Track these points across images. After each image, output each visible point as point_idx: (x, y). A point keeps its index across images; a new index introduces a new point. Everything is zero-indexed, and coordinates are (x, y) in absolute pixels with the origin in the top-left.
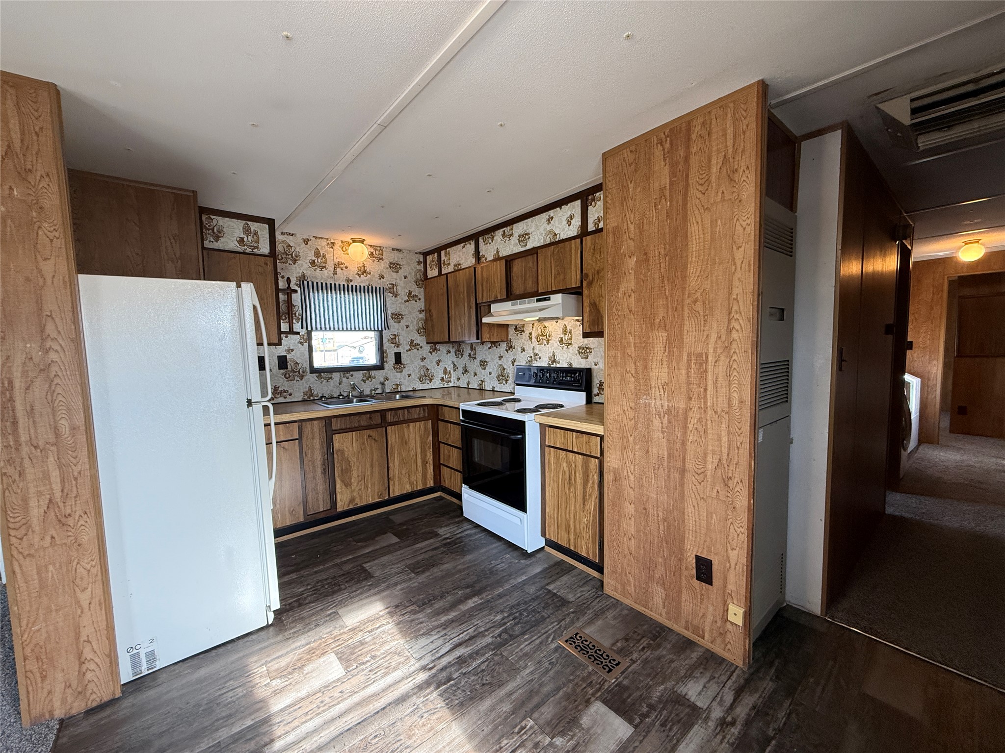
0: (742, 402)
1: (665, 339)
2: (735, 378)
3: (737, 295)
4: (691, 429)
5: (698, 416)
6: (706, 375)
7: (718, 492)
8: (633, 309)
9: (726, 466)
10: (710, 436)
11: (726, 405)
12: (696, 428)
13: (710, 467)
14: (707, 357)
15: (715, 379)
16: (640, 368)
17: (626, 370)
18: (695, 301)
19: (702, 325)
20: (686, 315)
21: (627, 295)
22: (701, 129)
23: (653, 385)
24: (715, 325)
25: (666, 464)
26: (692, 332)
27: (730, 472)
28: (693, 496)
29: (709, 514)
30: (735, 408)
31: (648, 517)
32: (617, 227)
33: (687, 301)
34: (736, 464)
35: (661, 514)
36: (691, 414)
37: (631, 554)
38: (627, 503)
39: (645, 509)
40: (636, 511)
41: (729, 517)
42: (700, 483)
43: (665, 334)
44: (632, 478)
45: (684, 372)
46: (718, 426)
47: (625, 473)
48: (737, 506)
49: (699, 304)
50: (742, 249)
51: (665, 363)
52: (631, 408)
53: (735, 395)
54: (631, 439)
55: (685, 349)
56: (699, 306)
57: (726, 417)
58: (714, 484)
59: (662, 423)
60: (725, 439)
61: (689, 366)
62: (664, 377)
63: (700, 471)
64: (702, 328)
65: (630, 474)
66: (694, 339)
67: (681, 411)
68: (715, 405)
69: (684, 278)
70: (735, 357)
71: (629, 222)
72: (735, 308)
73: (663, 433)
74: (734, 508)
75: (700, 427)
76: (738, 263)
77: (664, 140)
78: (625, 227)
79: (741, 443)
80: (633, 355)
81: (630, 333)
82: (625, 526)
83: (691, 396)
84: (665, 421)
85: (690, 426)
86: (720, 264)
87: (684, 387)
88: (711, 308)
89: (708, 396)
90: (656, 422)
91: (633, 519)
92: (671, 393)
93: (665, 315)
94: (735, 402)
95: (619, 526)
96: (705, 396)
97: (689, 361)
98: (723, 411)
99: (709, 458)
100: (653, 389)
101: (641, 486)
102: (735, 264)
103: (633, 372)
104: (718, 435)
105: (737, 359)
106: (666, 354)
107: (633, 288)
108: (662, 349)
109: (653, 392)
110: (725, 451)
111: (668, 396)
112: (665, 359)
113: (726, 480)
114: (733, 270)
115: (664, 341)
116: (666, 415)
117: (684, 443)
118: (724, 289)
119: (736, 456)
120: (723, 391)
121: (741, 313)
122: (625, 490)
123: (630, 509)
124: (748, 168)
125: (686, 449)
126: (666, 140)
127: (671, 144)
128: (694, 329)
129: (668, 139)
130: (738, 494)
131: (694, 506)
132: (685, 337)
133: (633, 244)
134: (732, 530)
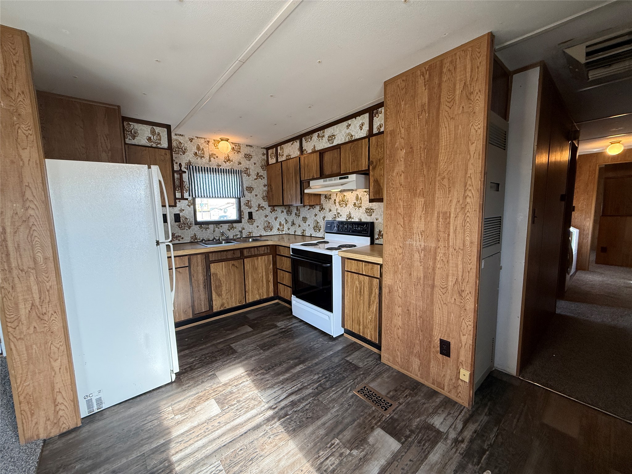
0: (472, 243)
1: (423, 202)
2: (468, 227)
3: (471, 174)
4: (438, 260)
5: (443, 251)
6: (449, 226)
7: (455, 299)
8: (403, 184)
9: (461, 283)
10: (451, 265)
11: (462, 245)
12: (442, 260)
13: (450, 284)
14: (450, 215)
15: (455, 228)
16: (407, 222)
17: (398, 223)
18: (443, 179)
19: (447, 194)
20: (437, 187)
21: (399, 174)
22: (449, 66)
23: (415, 232)
24: (456, 193)
25: (422, 282)
26: (441, 198)
27: (463, 287)
28: (439, 302)
29: (449, 313)
30: (467, 247)
31: (410, 315)
32: (393, 130)
33: (438, 178)
34: (467, 282)
35: (418, 313)
36: (439, 250)
37: (399, 338)
38: (397, 307)
39: (408, 310)
40: (403, 311)
41: (462, 315)
42: (444, 294)
43: (423, 200)
44: (400, 291)
45: (435, 224)
46: (456, 258)
47: (396, 288)
48: (467, 308)
49: (446, 180)
50: (474, 145)
51: (423, 218)
52: (400, 247)
53: (468, 238)
54: (400, 266)
55: (436, 209)
56: (445, 182)
57: (461, 252)
58: (453, 295)
59: (420, 256)
60: (460, 266)
61: (438, 220)
62: (422, 227)
63: (444, 287)
64: (447, 196)
65: (399, 288)
66: (442, 203)
67: (432, 249)
68: (454, 245)
69: (436, 164)
70: (468, 214)
71: (401, 127)
72: (469, 182)
73: (421, 262)
74: (465, 309)
75: (444, 259)
76: (472, 153)
77: (425, 73)
78: (398, 130)
79: (471, 269)
80: (402, 213)
81: (400, 199)
82: (395, 321)
83: (439, 239)
84: (422, 255)
85: (438, 258)
86: (460, 154)
87: (435, 233)
88: (454, 183)
89: (450, 239)
90: (417, 256)
91: (400, 316)
92: (426, 237)
93: (424, 187)
94: (468, 243)
95: (391, 321)
96: (448, 239)
97: (438, 217)
98: (459, 249)
99: (450, 279)
100: (415, 235)
101: (406, 296)
102: (470, 154)
103: (402, 224)
104: (456, 263)
105: (469, 215)
106: (424, 212)
107: (403, 170)
108: (421, 209)
109: (415, 236)
110: (460, 274)
111: (424, 239)
112: (423, 216)
113: (461, 292)
114: (469, 158)
115: (423, 204)
116: (423, 252)
117: (434, 269)
118: (462, 170)
119: (467, 277)
120: (460, 236)
121: (473, 186)
122: (395, 298)
123: (399, 310)
124: (480, 91)
125: (435, 273)
126: (426, 73)
127: (430, 75)
128: (442, 196)
129: (428, 72)
130: (468, 301)
131: (439, 309)
132: (436, 202)
133: (403, 141)
134: (463, 323)
